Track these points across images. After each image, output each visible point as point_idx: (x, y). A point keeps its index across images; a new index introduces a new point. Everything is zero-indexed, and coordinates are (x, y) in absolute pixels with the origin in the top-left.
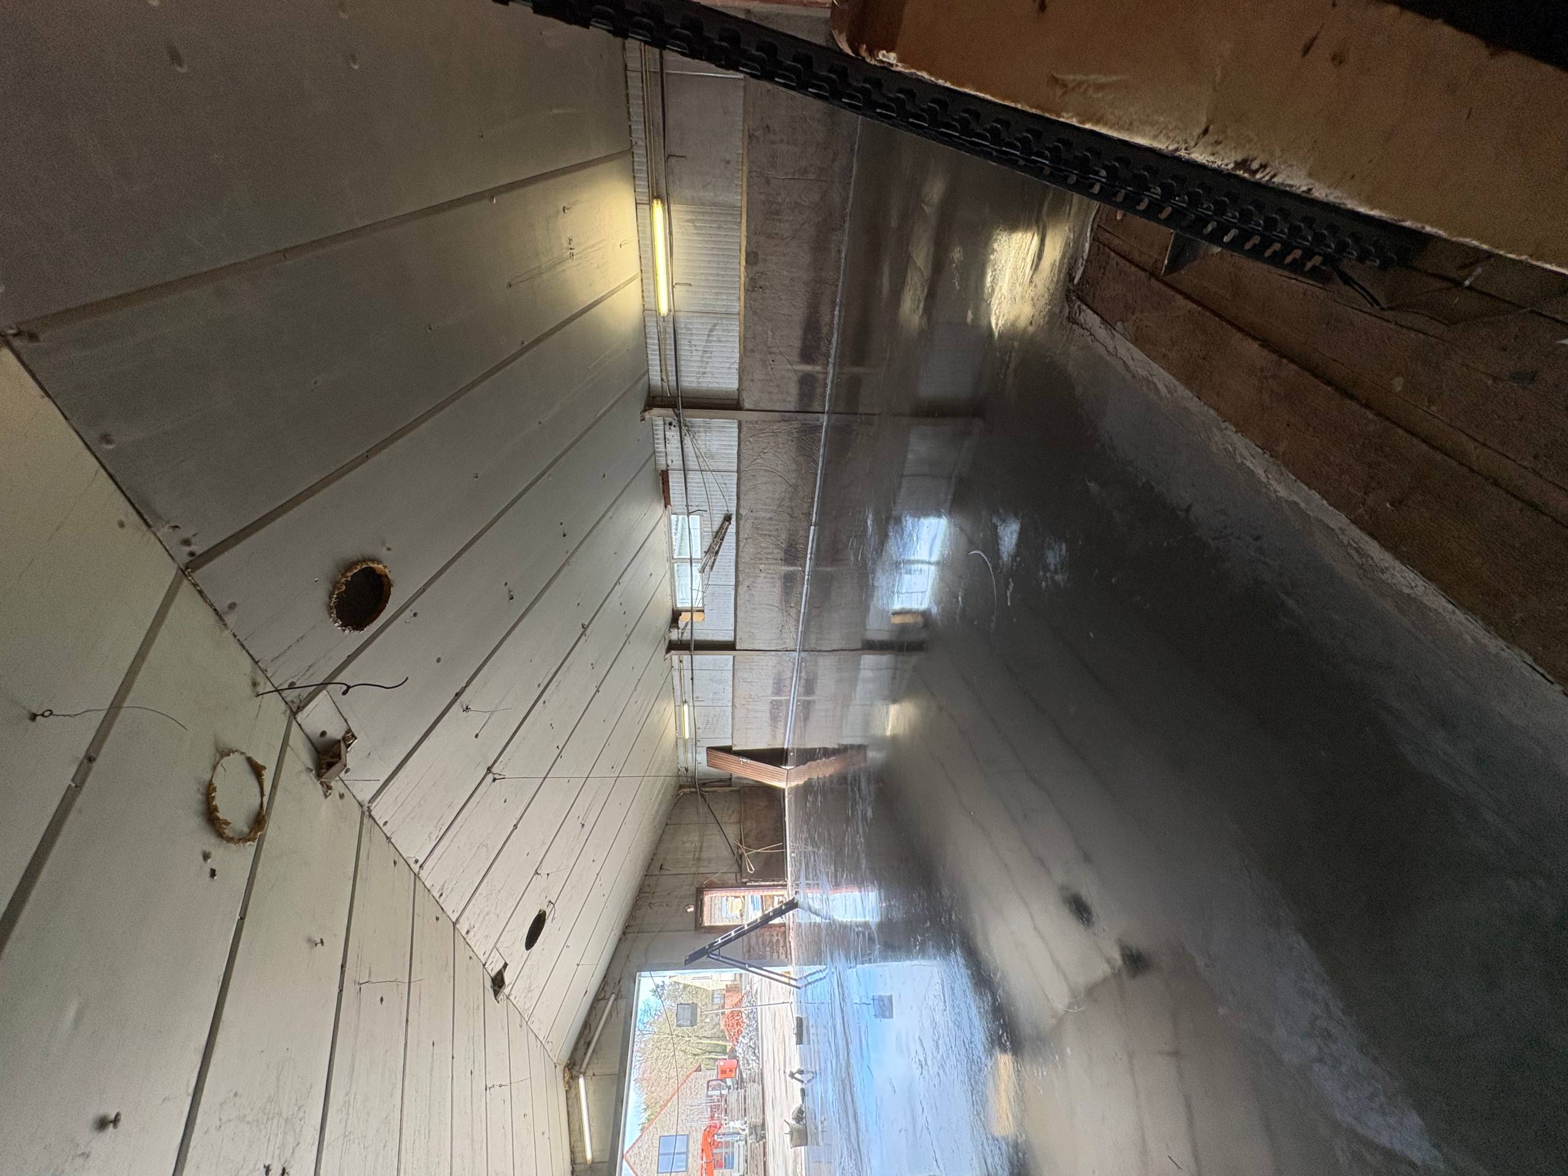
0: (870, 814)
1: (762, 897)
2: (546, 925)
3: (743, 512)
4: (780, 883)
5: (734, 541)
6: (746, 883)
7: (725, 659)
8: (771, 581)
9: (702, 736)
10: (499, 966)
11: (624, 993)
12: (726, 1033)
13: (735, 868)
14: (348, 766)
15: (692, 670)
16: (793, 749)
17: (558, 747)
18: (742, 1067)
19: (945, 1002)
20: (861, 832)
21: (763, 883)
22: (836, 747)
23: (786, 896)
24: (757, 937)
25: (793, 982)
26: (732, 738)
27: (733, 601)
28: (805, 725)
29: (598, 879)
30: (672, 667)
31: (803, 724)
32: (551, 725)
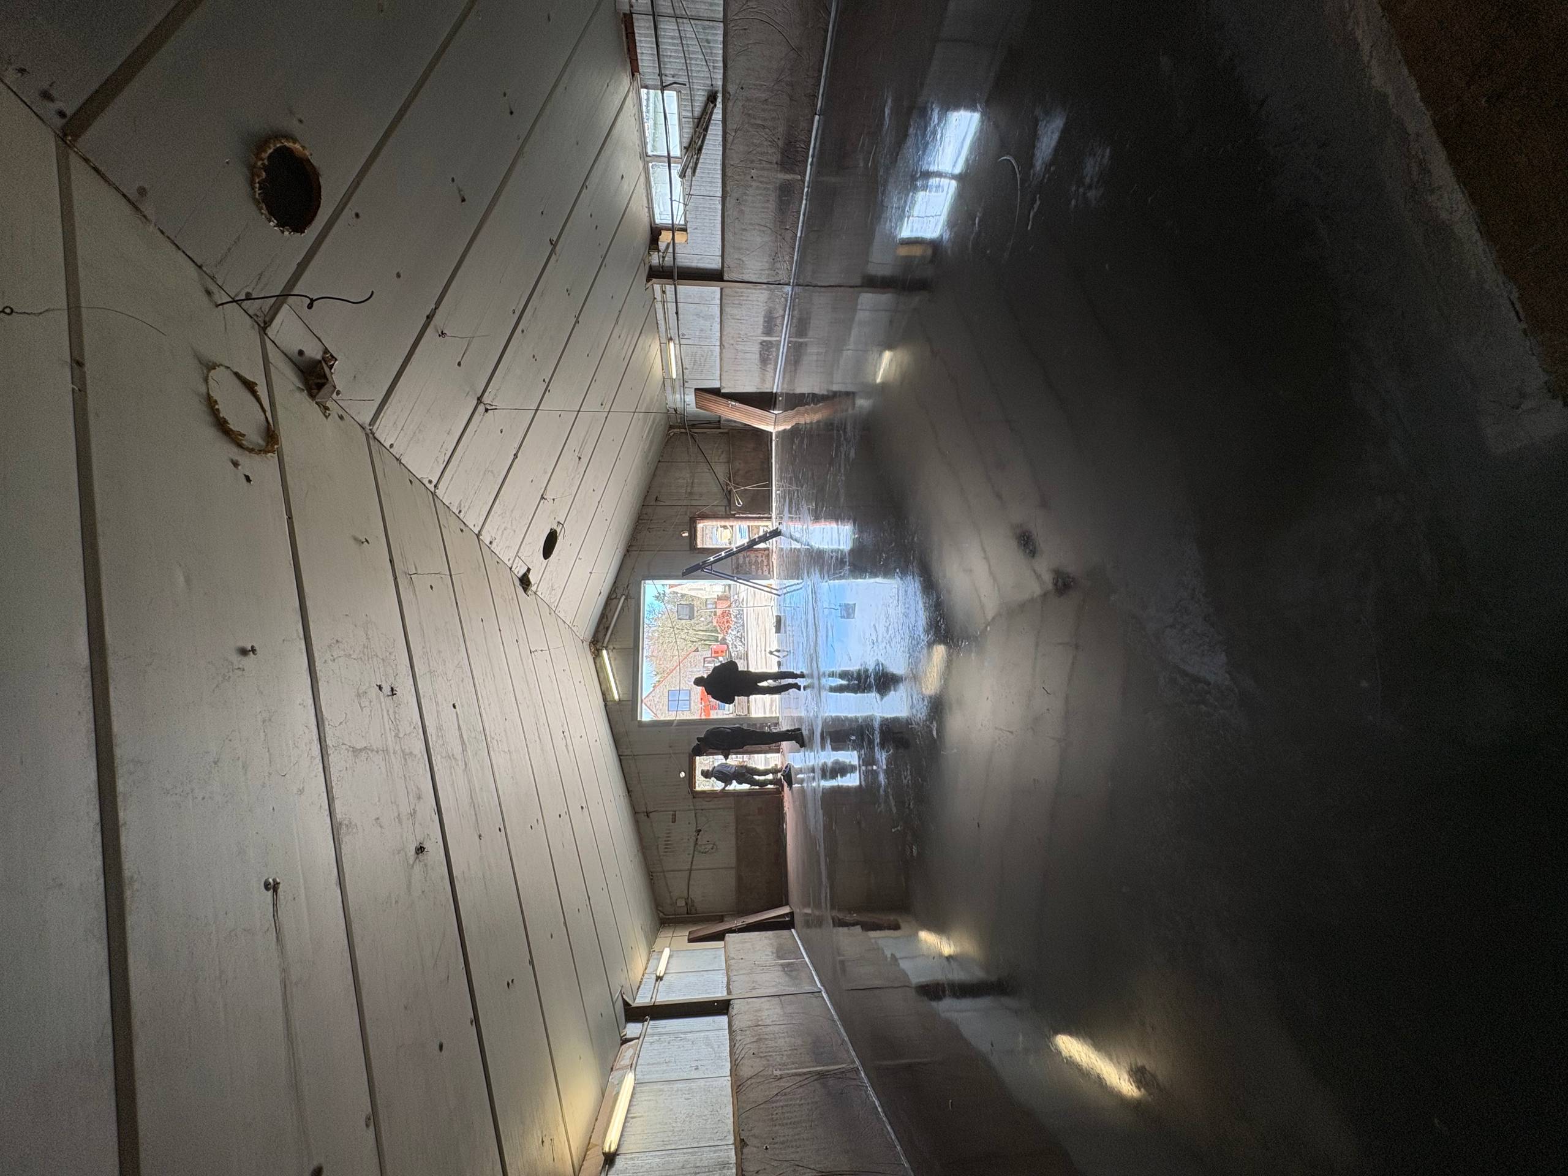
0: (852, 454)
1: (749, 526)
2: (558, 541)
3: (731, 88)
4: (766, 515)
5: (720, 133)
6: (734, 514)
7: (712, 291)
8: (764, 192)
9: (690, 377)
10: (523, 570)
11: (632, 593)
12: (718, 628)
13: (725, 502)
14: (338, 388)
15: (676, 303)
16: (782, 394)
17: (544, 381)
18: (731, 650)
19: (898, 600)
20: (842, 471)
21: (750, 515)
22: (825, 393)
23: (770, 527)
24: (744, 558)
25: (773, 591)
26: (721, 379)
27: (719, 218)
28: (796, 370)
29: (600, 506)
30: (655, 298)
31: (793, 368)
32: (534, 357)
